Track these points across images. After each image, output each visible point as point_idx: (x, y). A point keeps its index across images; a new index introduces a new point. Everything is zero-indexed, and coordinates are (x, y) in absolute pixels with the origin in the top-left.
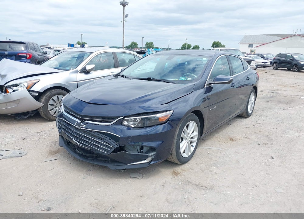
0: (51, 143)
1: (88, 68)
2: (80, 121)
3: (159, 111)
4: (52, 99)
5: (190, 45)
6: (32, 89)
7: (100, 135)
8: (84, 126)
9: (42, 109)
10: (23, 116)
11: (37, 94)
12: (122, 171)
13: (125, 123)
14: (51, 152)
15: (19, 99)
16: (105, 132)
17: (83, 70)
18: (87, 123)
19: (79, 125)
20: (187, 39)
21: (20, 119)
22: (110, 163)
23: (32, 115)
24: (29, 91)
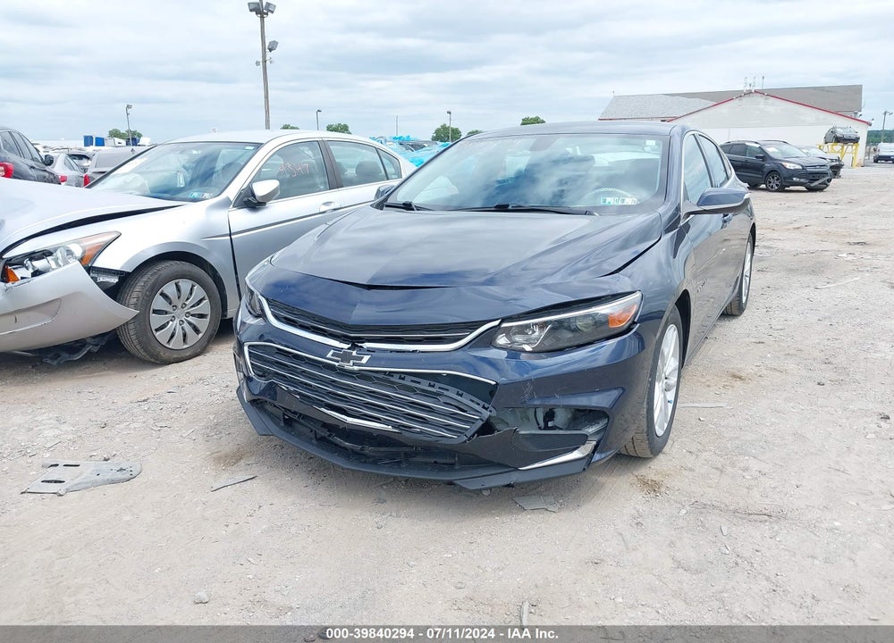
0: (204, 431)
1: (261, 189)
2: (346, 346)
3: (603, 297)
4: (162, 294)
5: (457, 130)
6: (99, 263)
7: (424, 385)
8: (366, 359)
9: (131, 326)
10: (67, 356)
11: (114, 280)
12: (485, 493)
13: (502, 340)
14: (219, 459)
15: (59, 299)
16: (440, 374)
17: (246, 199)
18: (370, 350)
19: (346, 357)
20: (450, 113)
21: (58, 363)
22: (458, 470)
23: (95, 349)
24: (89, 269)
